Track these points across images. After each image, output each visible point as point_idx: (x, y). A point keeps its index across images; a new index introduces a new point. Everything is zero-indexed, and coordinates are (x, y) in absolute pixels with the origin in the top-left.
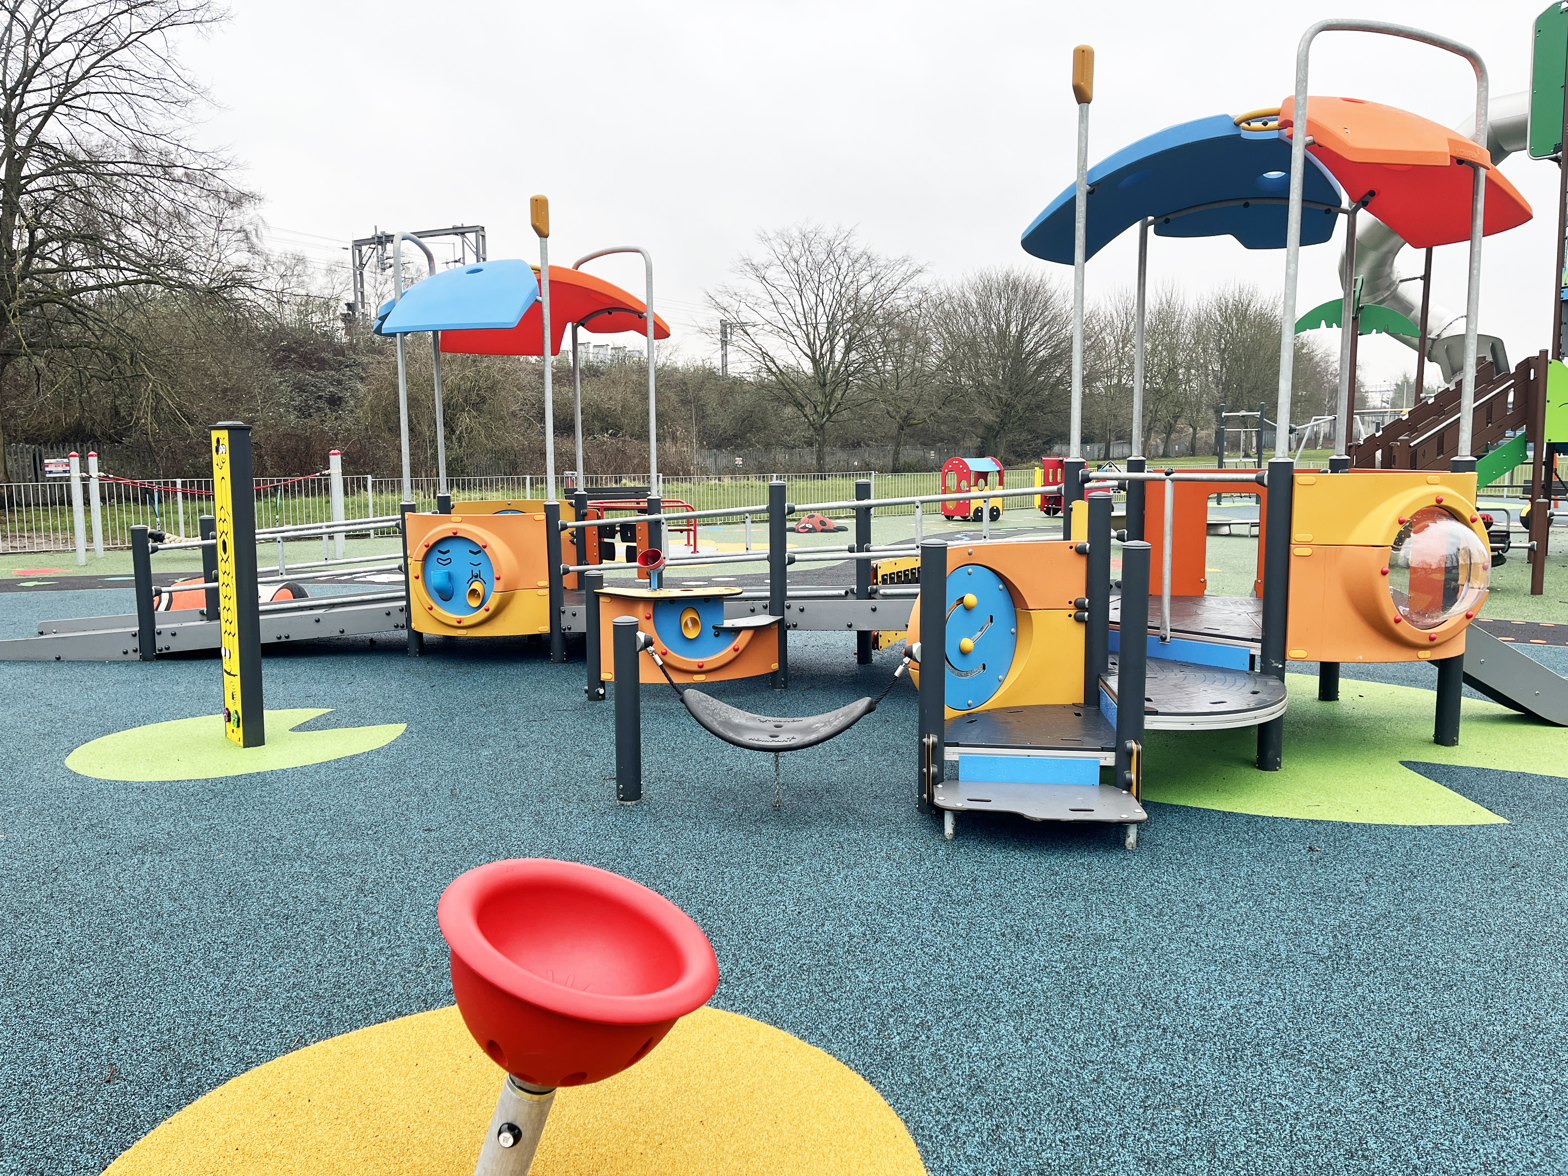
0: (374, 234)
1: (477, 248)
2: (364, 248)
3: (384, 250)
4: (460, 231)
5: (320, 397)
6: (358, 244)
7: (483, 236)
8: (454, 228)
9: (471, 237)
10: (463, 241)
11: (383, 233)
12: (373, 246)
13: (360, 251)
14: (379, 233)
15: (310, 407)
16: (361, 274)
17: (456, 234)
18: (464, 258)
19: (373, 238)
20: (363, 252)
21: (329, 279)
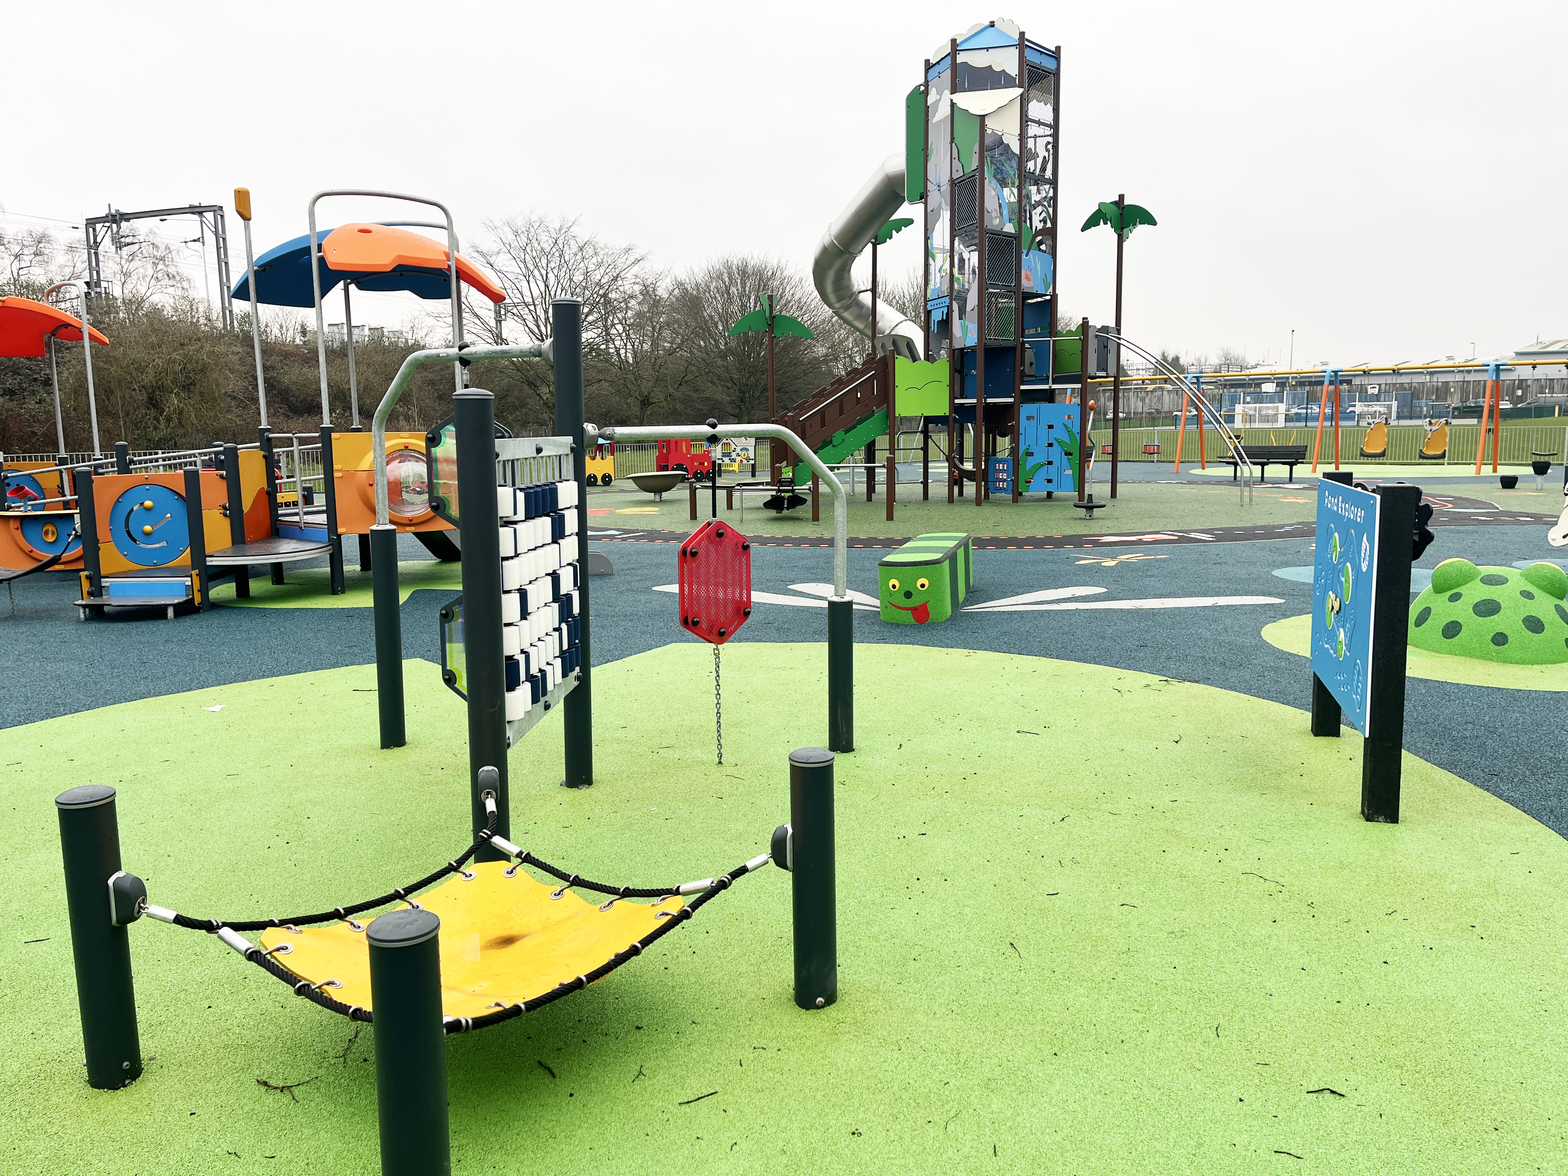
0: (107, 212)
1: (216, 227)
2: (99, 226)
3: (119, 227)
4: (197, 210)
5: (36, 380)
6: (91, 223)
7: (222, 216)
8: (191, 207)
9: (209, 216)
10: (202, 222)
11: (117, 211)
12: (107, 224)
13: (94, 230)
14: (113, 211)
15: (24, 390)
16: (96, 254)
17: (193, 213)
18: (203, 237)
19: (107, 216)
20: (98, 229)
21: (70, 257)
